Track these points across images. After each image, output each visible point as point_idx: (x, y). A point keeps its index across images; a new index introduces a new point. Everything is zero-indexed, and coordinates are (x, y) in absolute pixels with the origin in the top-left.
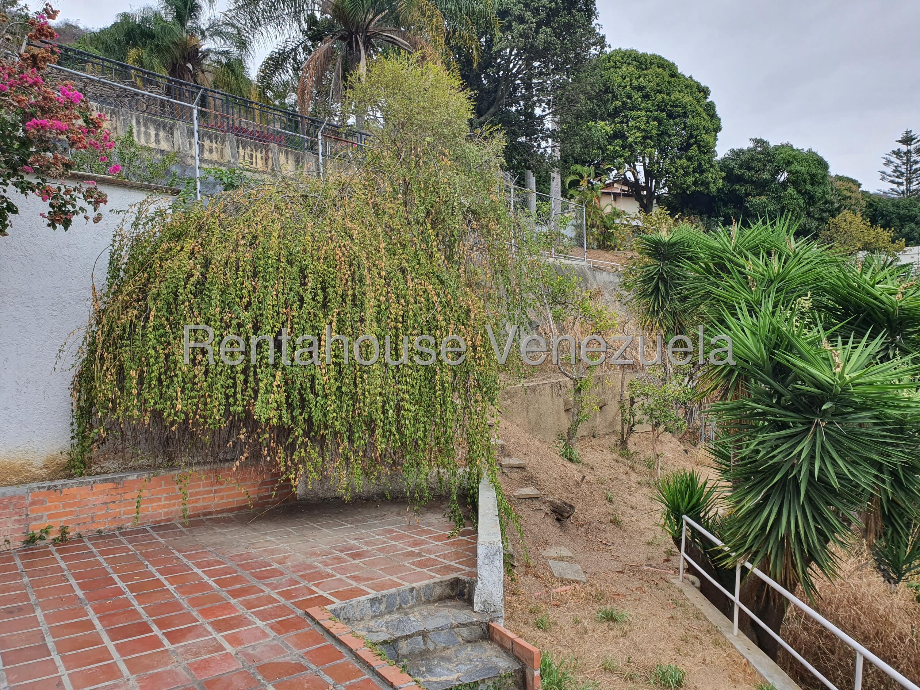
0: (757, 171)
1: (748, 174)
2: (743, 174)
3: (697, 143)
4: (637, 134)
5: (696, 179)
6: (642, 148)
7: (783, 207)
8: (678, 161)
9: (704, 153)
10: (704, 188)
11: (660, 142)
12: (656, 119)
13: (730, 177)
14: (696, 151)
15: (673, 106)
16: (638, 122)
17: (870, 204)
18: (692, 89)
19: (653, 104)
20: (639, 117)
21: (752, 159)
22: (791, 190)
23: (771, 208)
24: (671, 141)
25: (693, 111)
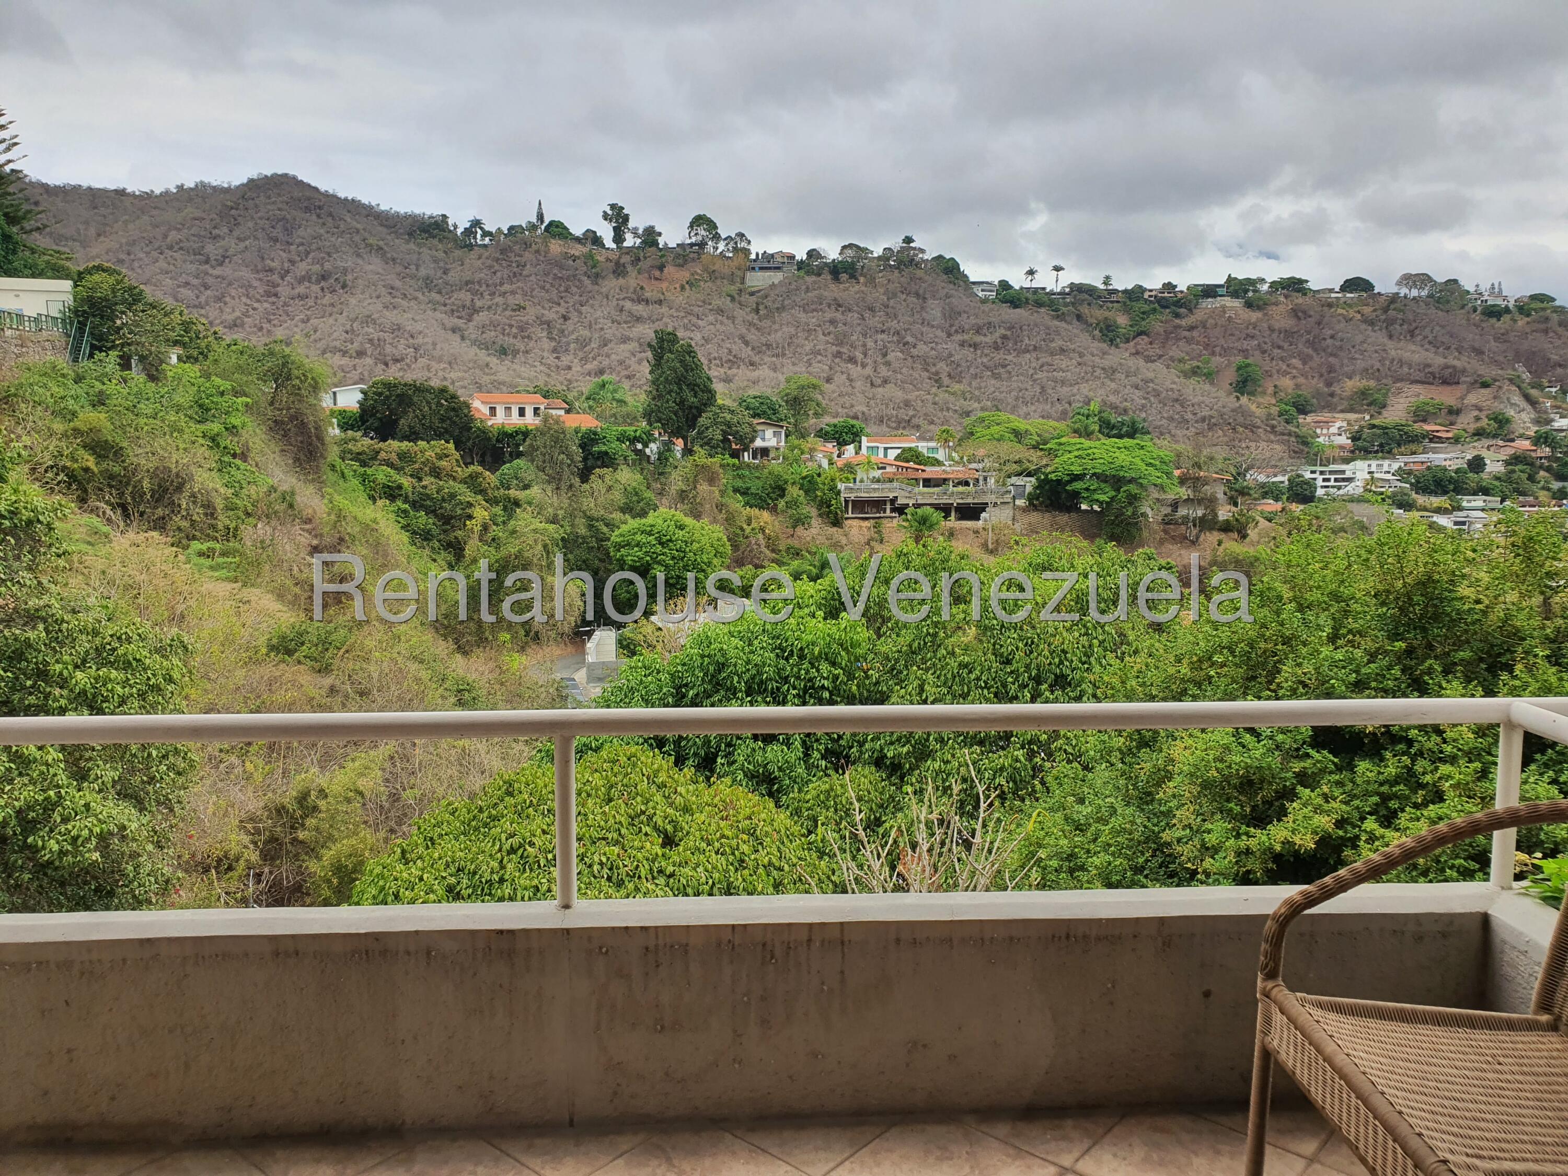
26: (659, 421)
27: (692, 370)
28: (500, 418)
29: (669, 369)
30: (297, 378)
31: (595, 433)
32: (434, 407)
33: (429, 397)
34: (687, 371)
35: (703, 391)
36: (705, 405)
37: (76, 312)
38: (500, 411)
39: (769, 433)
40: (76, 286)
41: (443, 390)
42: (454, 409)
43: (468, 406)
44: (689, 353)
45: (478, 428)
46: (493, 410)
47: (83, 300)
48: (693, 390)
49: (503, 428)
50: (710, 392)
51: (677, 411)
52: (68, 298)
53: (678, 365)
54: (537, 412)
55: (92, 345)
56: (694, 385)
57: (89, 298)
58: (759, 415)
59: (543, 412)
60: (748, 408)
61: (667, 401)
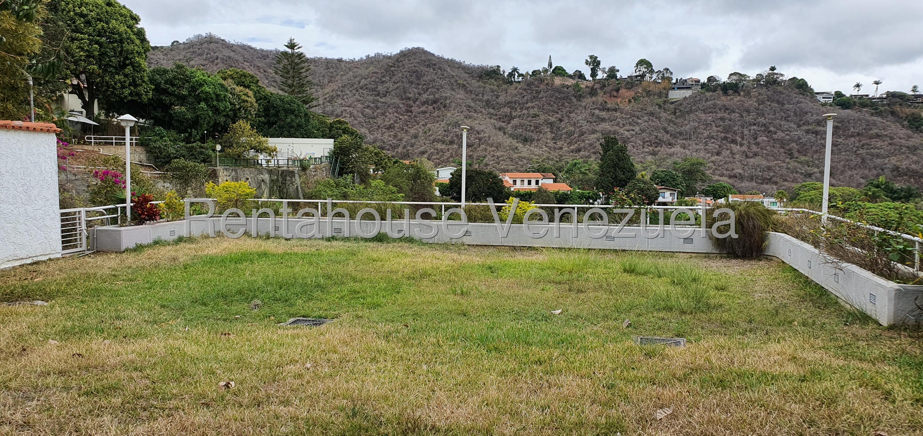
0: (178, 88)
1: (171, 89)
2: (168, 88)
3: (132, 64)
4: (82, 53)
5: (131, 91)
6: (86, 65)
7: (197, 116)
8: (117, 77)
9: (138, 72)
10: (138, 98)
11: (101, 60)
12: (97, 43)
13: (158, 89)
14: (131, 70)
15: (112, 33)
16: (82, 43)
17: (265, 97)
18: (126, 18)
19: (94, 30)
20: (82, 39)
21: (174, 78)
22: (203, 105)
23: (189, 116)
24: (110, 61)
25: (128, 38)
26: (602, 188)
27: (623, 160)
28: (518, 186)
29: (609, 160)
30: (423, 178)
31: (567, 195)
32: (485, 182)
33: (483, 176)
34: (619, 161)
35: (628, 172)
36: (629, 179)
37: (334, 152)
38: (518, 182)
39: (668, 194)
40: (335, 141)
41: (490, 173)
42: (495, 183)
43: (502, 181)
44: (621, 151)
45: (506, 192)
46: (515, 182)
47: (338, 147)
48: (622, 171)
49: (519, 191)
50: (632, 172)
51: (613, 182)
52: (332, 147)
53: (614, 157)
54: (537, 183)
55: (340, 167)
56: (623, 168)
57: (340, 147)
58: (664, 181)
59: (540, 182)
60: (658, 177)
61: (608, 177)
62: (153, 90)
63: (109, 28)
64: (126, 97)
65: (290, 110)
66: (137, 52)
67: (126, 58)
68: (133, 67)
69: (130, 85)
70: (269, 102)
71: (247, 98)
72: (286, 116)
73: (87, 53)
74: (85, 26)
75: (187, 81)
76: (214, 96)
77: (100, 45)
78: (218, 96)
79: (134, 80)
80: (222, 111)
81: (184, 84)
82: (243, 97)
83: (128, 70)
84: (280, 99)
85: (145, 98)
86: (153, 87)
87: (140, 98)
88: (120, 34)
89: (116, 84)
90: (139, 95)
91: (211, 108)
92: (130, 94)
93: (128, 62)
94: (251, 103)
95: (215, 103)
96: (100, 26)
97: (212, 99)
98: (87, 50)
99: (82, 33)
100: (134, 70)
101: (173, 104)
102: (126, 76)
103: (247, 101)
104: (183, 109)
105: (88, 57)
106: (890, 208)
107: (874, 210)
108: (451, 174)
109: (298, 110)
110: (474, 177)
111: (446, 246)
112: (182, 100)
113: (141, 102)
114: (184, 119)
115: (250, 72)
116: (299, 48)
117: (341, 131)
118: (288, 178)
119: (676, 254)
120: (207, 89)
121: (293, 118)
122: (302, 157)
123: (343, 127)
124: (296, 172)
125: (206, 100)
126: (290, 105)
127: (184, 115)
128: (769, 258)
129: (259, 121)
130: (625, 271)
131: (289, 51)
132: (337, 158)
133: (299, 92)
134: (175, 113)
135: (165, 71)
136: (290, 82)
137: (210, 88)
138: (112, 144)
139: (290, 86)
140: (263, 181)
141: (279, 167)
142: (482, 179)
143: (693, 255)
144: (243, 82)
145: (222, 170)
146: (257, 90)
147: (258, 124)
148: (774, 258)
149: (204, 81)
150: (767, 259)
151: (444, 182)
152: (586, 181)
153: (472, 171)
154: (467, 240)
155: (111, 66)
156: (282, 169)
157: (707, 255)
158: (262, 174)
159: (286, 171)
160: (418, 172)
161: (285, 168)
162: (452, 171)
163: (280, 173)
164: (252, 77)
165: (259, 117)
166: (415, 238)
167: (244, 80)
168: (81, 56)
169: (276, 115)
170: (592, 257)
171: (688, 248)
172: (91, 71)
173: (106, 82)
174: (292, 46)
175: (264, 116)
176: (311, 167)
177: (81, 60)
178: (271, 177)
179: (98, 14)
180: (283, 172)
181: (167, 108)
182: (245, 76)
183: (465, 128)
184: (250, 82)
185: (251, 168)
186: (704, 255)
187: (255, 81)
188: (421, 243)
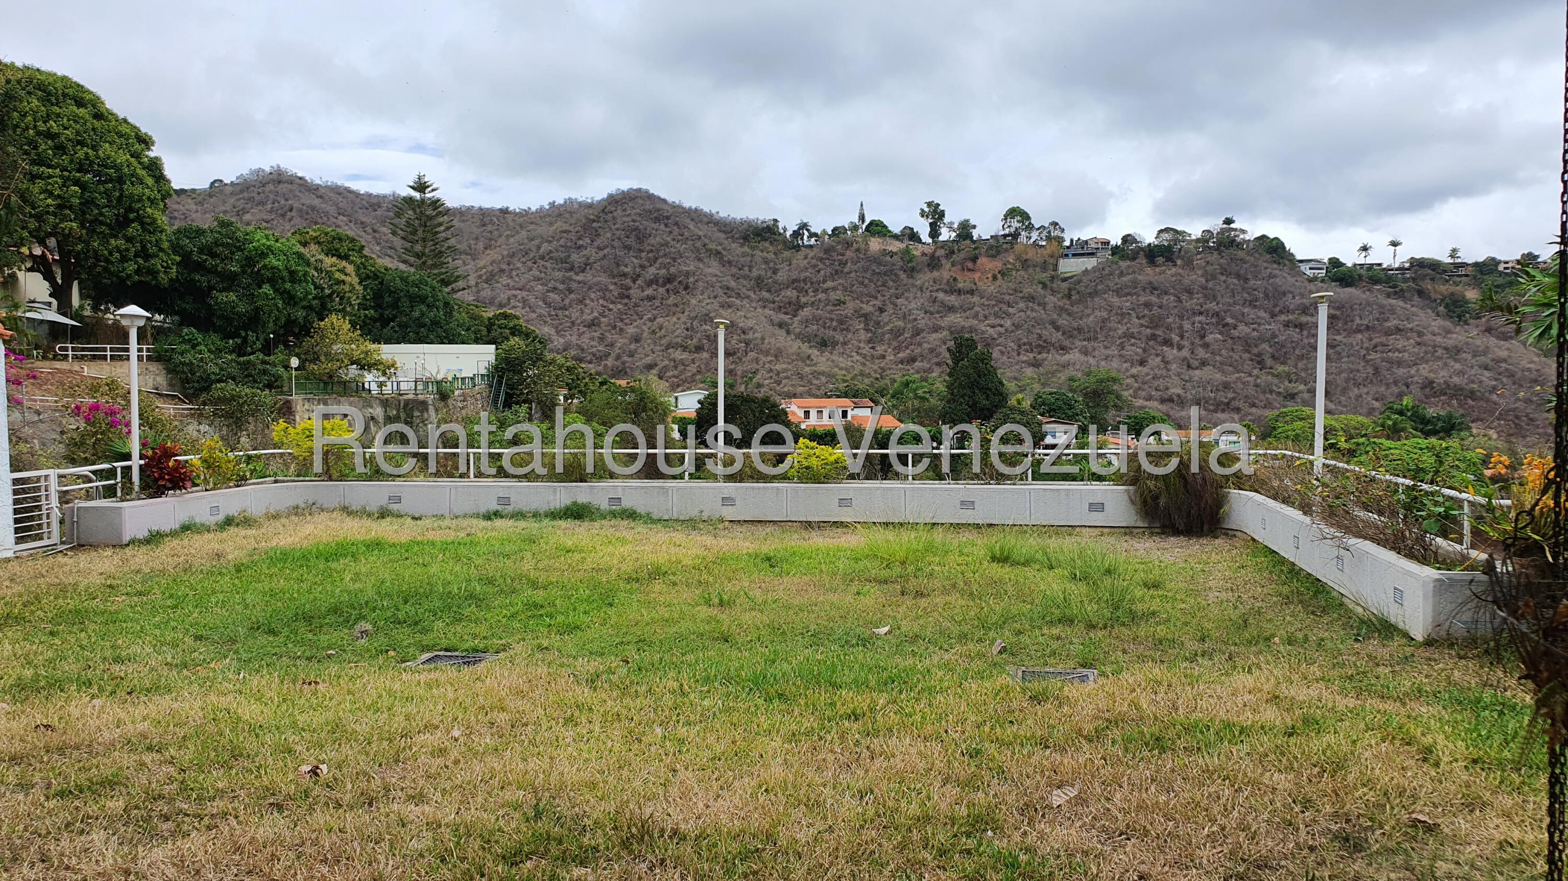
0: (224, 260)
1: (211, 262)
2: (205, 261)
3: (140, 219)
4: (49, 201)
5: (139, 266)
6: (57, 221)
7: (257, 308)
8: (113, 241)
9: (150, 233)
10: (150, 277)
11: (84, 213)
12: (76, 183)
13: (187, 262)
14: (138, 230)
15: (103, 165)
16: (50, 184)
17: (375, 275)
18: (127, 139)
19: (72, 161)
20: (50, 177)
21: (216, 243)
22: (266, 289)
23: (242, 308)
24: (101, 214)
25: (132, 175)
27: (985, 375)
28: (813, 420)
29: (963, 375)
30: (651, 410)
33: (753, 405)
34: (979, 376)
35: (994, 395)
36: (996, 407)
37: (496, 368)
38: (813, 413)
40: (497, 349)
41: (766, 400)
42: (774, 416)
43: (786, 413)
44: (982, 360)
46: (807, 414)
47: (502, 359)
48: (985, 393)
49: (815, 430)
50: (1001, 394)
51: (970, 412)
52: (492, 359)
53: (971, 371)
54: (845, 414)
55: (507, 393)
56: (987, 389)
57: (506, 359)
58: (1054, 410)
59: (850, 414)
60: (1043, 404)
61: (961, 404)
62: (178, 264)
63: (98, 157)
64: (129, 276)
65: (419, 296)
66: (149, 198)
67: (130, 209)
68: (142, 224)
69: (136, 256)
70: (381, 283)
71: (343, 277)
72: (412, 307)
73: (59, 201)
74: (55, 155)
75: (239, 249)
76: (285, 274)
77: (83, 186)
78: (292, 273)
79: (144, 247)
80: (301, 300)
81: (233, 253)
82: (338, 275)
83: (133, 229)
84: (402, 279)
85: (163, 279)
86: (178, 259)
87: (155, 278)
88: (118, 168)
89: (111, 254)
90: (153, 272)
91: (281, 294)
92: (138, 272)
93: (132, 216)
94: (351, 285)
95: (288, 286)
96: (81, 154)
97: (282, 278)
98: (59, 196)
99: (49, 167)
100: (144, 230)
101: (213, 288)
102: (129, 240)
103: (343, 281)
104: (232, 296)
105: (60, 207)
106: (1421, 449)
107: (1397, 452)
108: (699, 402)
109: (432, 297)
110: (738, 407)
111: (691, 524)
112: (230, 281)
113: (157, 286)
114: (234, 313)
115: (348, 233)
116: (433, 190)
117: (507, 331)
118: (416, 414)
119: (1078, 529)
120: (273, 261)
121: (424, 309)
122: (439, 377)
123: (511, 324)
124: (430, 402)
125: (272, 281)
126: (419, 288)
127: (234, 308)
128: (1230, 534)
129: (366, 316)
130: (994, 559)
131: (417, 195)
132: (501, 377)
133: (435, 266)
134: (217, 304)
135: (200, 232)
136: (418, 248)
137: (279, 260)
138: (104, 358)
139: (418, 255)
140: (373, 418)
141: (401, 395)
142: (752, 411)
143: (1105, 530)
144: (337, 250)
145: (300, 402)
146: (361, 263)
147: (363, 321)
148: (1239, 534)
149: (269, 247)
150: (1227, 534)
151: (686, 416)
152: (925, 410)
153: (735, 396)
154: (729, 513)
155: (102, 223)
156: (405, 397)
157: (1128, 531)
158: (372, 407)
159: (414, 401)
160: (641, 400)
161: (411, 396)
162: (701, 397)
163: (402, 404)
164: (353, 240)
165: (365, 309)
166: (638, 511)
167: (338, 246)
168: (48, 205)
169: (395, 305)
170: (938, 536)
171: (1097, 519)
172: (67, 232)
173: (94, 250)
174: (421, 186)
175: (372, 308)
176: (457, 393)
177: (48, 213)
178: (386, 411)
179: (78, 133)
180: (407, 402)
181: (202, 294)
182: (340, 239)
183: (722, 323)
184: (349, 250)
185: (352, 396)
186: (1123, 530)
187: (357, 248)
188: (649, 519)
